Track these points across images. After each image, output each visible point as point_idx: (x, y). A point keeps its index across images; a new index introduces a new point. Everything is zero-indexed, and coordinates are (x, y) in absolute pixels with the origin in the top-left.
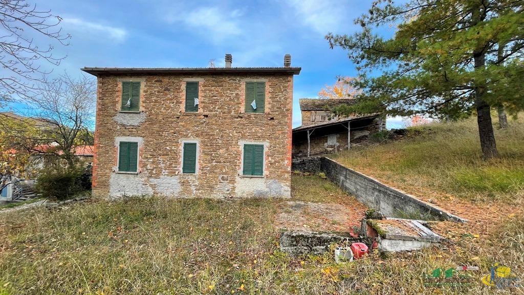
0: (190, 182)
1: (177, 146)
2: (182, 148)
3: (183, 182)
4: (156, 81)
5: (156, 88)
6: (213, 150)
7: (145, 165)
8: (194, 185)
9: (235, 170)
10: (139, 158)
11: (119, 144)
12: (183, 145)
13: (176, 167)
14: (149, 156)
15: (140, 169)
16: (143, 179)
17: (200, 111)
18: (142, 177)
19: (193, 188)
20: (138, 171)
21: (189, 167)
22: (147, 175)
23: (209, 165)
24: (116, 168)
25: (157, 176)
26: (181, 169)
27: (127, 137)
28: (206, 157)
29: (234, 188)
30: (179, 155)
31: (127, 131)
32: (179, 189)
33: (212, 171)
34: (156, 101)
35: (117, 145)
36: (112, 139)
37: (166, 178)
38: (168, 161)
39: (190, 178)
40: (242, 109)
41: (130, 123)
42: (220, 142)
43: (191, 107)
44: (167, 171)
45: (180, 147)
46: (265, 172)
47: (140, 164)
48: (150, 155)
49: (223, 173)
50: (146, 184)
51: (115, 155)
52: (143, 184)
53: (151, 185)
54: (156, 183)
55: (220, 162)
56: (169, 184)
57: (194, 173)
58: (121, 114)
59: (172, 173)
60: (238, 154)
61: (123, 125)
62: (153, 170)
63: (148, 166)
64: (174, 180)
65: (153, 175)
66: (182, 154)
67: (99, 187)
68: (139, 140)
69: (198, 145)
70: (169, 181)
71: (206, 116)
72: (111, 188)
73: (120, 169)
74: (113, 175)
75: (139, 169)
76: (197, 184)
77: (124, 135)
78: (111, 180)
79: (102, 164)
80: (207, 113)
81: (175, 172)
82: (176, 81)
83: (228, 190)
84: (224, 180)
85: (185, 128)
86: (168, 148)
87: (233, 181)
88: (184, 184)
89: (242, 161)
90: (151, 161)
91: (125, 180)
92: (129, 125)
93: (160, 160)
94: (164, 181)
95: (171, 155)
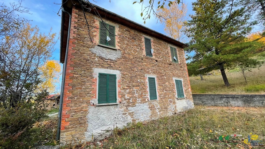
0: (155, 106)
1: (144, 79)
2: (147, 80)
3: (151, 107)
5: (127, 34)
6: (163, 83)
7: (123, 96)
8: (157, 109)
9: (174, 96)
10: (118, 89)
11: (98, 75)
12: (148, 78)
13: (145, 96)
14: (126, 87)
15: (120, 99)
16: (123, 109)
17: (154, 57)
18: (121, 108)
19: (157, 111)
20: (118, 102)
21: (153, 96)
22: (126, 104)
23: (163, 93)
24: (95, 101)
25: (134, 105)
26: (149, 97)
27: (106, 70)
28: (160, 87)
29: (176, 107)
30: (147, 86)
31: (106, 63)
32: (149, 112)
33: (164, 98)
34: (127, 44)
35: (96, 76)
37: (140, 105)
38: (140, 91)
39: (155, 103)
40: (171, 60)
41: (108, 57)
42: (165, 78)
43: (149, 53)
44: (140, 99)
45: (146, 80)
46: (185, 96)
47: (119, 94)
48: (127, 86)
49: (170, 98)
50: (126, 114)
51: (93, 87)
52: (123, 114)
53: (130, 114)
54: (133, 111)
55: (167, 91)
56: (143, 110)
57: (156, 99)
58: (99, 47)
59: (143, 101)
60: (173, 85)
61: (102, 58)
62: (129, 99)
63: (126, 96)
64: (146, 106)
65: (130, 104)
66: (148, 85)
67: (72, 127)
68: (117, 73)
69: (156, 79)
70: (142, 107)
71: (157, 61)
72: (90, 125)
73: (100, 101)
74: (92, 110)
75: (118, 99)
76: (159, 107)
77: (103, 67)
78: (90, 116)
80: (157, 59)
81: (145, 100)
82: (138, 35)
83: (174, 109)
84: (170, 102)
85: (147, 67)
86: (139, 80)
87: (174, 103)
88: (152, 108)
89: (176, 89)
90: (128, 91)
91: (106, 112)
92: (107, 58)
93: (134, 91)
94: (139, 108)
95: (141, 86)
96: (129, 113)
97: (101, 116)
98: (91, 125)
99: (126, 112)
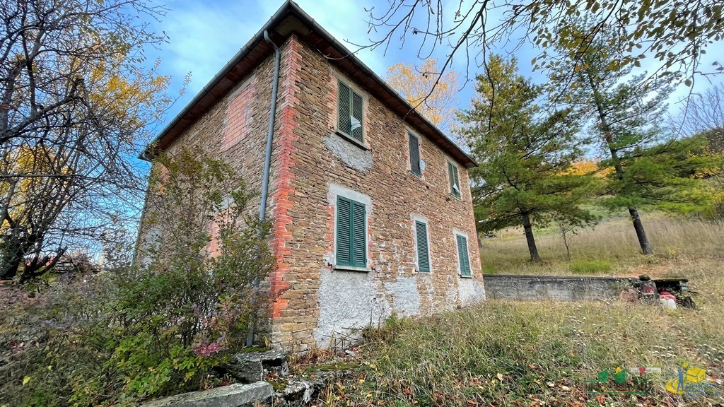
0: (426, 286)
1: (409, 224)
2: (414, 228)
3: (421, 289)
4: (380, 110)
5: (380, 119)
6: (438, 237)
7: (376, 256)
8: (431, 293)
9: (455, 269)
10: (368, 239)
11: (336, 199)
12: (415, 223)
13: (411, 261)
14: (381, 237)
16: (375, 285)
17: (423, 178)
18: (373, 280)
19: (430, 297)
20: (368, 268)
21: (424, 263)
22: (381, 275)
23: (438, 259)
24: (331, 257)
25: (393, 278)
26: (417, 264)
27: (349, 190)
28: (434, 246)
29: (458, 294)
30: (414, 241)
31: (347, 175)
32: (418, 299)
33: (441, 269)
34: (382, 141)
35: (333, 202)
37: (403, 281)
38: (403, 248)
39: (427, 280)
41: (352, 163)
42: (442, 227)
43: (415, 169)
44: (404, 267)
45: (412, 226)
46: (472, 272)
47: (370, 250)
48: (382, 235)
49: (449, 273)
50: (381, 296)
51: (328, 225)
52: (377, 296)
54: (393, 291)
55: (445, 256)
56: (408, 292)
57: (429, 271)
58: (337, 137)
59: (408, 273)
61: (342, 163)
62: (386, 264)
63: (381, 256)
64: (412, 285)
65: (388, 276)
66: (415, 239)
68: (366, 201)
69: (427, 227)
70: (408, 287)
71: (428, 187)
73: (340, 259)
74: (326, 277)
75: (370, 261)
76: (432, 290)
77: (343, 183)
78: (323, 289)
81: (411, 270)
83: (455, 298)
84: (450, 283)
85: (413, 198)
86: (401, 225)
87: (456, 284)
88: (422, 290)
89: (458, 255)
90: (384, 245)
91: (349, 287)
93: (394, 247)
94: (402, 287)
95: (403, 235)
96: (387, 296)
97: (342, 294)
98: (324, 312)
99: (381, 293)
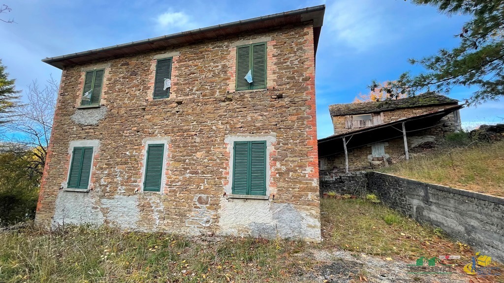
0: (152, 205)
1: (139, 150)
3: (143, 206)
4: (122, 65)
5: (123, 72)
6: (188, 153)
7: (98, 180)
8: (157, 211)
9: (218, 186)
10: (93, 169)
11: (73, 150)
12: (146, 148)
13: (135, 182)
14: (105, 166)
15: (92, 184)
16: (93, 200)
17: (173, 96)
18: (93, 197)
19: (156, 216)
20: (89, 188)
21: (153, 183)
22: (100, 193)
23: (181, 178)
24: (65, 185)
25: (111, 195)
26: (142, 185)
27: (83, 141)
28: (177, 164)
29: (217, 218)
30: (141, 164)
31: (83, 132)
32: (136, 216)
33: (184, 188)
34: (120, 91)
35: (71, 152)
36: (66, 145)
37: (122, 199)
38: (126, 172)
39: (153, 198)
40: (232, 87)
41: (88, 122)
42: (198, 140)
43: (161, 92)
44: (124, 187)
45: (143, 151)
46: (271, 190)
47: (92, 177)
48: (106, 164)
49: (201, 192)
50: (96, 208)
51: (66, 166)
52: (93, 208)
53: (102, 210)
54: (108, 206)
55: (197, 173)
56: (125, 207)
57: (159, 190)
58: (80, 111)
59: (131, 192)
60: (224, 157)
61: (81, 126)
62: (107, 186)
63: (102, 180)
64: (132, 203)
65: (106, 194)
66: (144, 162)
68: (94, 144)
69: (166, 147)
70: (124, 203)
71: (179, 103)
72: (56, 213)
73: (69, 184)
74: (61, 194)
75: (91, 185)
76: (161, 208)
77: (80, 138)
78: (58, 201)
79: (51, 179)
80: (180, 99)
81: (133, 190)
82: (145, 61)
83: (208, 222)
84: (201, 203)
85: (151, 123)
86: (128, 153)
87: (215, 206)
88: (144, 208)
89: (231, 170)
90: (106, 172)
91: (73, 200)
92: (86, 124)
93: (117, 172)
94: (119, 203)
95: (130, 163)
96: (102, 208)
97: (67, 204)
99: (97, 206)
